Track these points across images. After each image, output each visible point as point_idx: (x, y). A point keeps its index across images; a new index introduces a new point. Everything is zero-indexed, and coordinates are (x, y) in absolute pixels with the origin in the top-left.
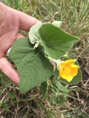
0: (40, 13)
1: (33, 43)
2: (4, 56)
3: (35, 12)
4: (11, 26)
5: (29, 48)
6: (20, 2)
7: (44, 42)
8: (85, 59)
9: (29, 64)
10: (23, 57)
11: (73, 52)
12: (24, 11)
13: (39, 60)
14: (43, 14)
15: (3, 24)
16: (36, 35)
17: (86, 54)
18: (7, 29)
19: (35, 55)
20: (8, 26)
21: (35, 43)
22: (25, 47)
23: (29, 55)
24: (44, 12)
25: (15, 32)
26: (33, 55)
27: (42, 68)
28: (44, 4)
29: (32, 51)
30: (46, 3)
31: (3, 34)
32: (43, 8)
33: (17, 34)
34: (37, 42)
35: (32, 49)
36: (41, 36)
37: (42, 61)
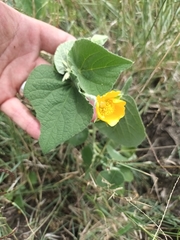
0: (83, 23)
1: (61, 72)
2: (16, 96)
3: (73, 22)
4: (27, 46)
5: (56, 81)
6: (45, 4)
7: (79, 71)
8: (167, 112)
9: (56, 107)
10: (46, 95)
11: (144, 97)
12: (51, 20)
13: (72, 100)
14: (89, 25)
15: (15, 42)
16: (65, 59)
17: (170, 101)
18: (20, 50)
19: (65, 93)
20: (22, 45)
21: (65, 72)
22: (49, 80)
23: (55, 92)
24: (90, 21)
25: (33, 55)
26: (61, 92)
27: (75, 112)
28: (91, 7)
29: (60, 86)
30: (94, 3)
31: (14, 58)
32: (88, 14)
33: (36, 59)
34: (68, 70)
35: (59, 82)
36: (75, 61)
37: (76, 102)
